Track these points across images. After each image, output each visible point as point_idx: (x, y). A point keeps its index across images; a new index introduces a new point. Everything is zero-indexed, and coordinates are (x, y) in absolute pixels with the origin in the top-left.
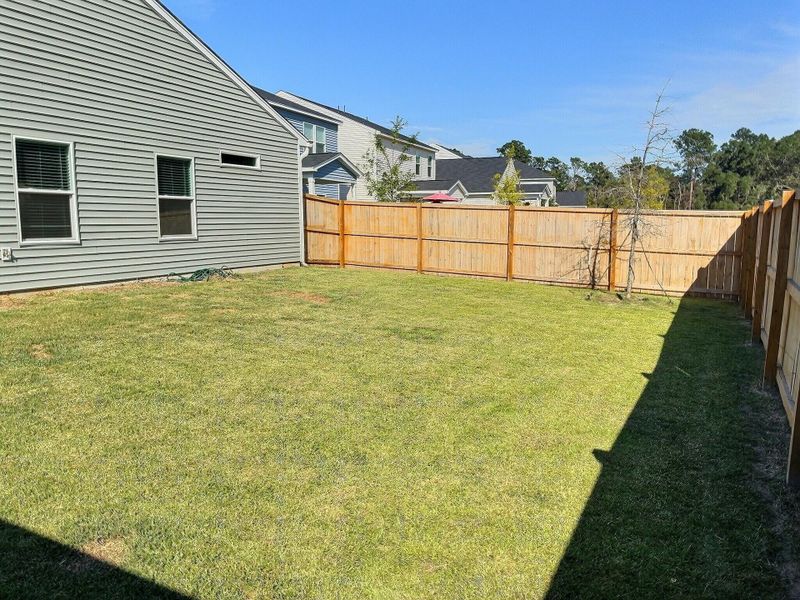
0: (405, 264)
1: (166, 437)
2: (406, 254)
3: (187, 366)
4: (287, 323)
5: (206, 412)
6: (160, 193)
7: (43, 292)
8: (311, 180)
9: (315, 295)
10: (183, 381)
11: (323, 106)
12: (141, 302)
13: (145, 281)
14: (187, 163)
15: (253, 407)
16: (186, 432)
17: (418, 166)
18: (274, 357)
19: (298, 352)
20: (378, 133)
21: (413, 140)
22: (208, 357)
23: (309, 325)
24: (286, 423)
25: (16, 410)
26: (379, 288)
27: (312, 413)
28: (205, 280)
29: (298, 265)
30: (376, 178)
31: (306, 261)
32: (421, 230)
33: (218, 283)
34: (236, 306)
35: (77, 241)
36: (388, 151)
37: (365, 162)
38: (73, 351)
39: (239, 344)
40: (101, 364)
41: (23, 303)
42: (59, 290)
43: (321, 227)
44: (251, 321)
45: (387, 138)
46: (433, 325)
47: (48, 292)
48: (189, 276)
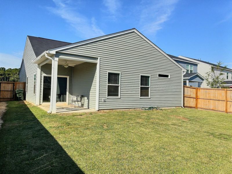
0: (220, 109)
1: (127, 158)
2: (221, 106)
3: (139, 136)
4: (173, 126)
5: (141, 152)
6: (141, 85)
7: (111, 110)
8: (187, 81)
9: (184, 118)
10: (137, 141)
11: (193, 59)
12: (132, 115)
13: (135, 109)
14: (149, 77)
15: (155, 153)
16: (133, 157)
17: (227, 76)
18: (166, 137)
19: (174, 137)
20: (212, 66)
21: (225, 68)
22: (146, 134)
23: (180, 128)
24: (165, 161)
25: (95, 142)
26: (209, 118)
27: (174, 160)
28: (152, 110)
29: (181, 107)
30: (211, 80)
31: (184, 106)
32: (227, 98)
33: (155, 111)
34: (158, 119)
35: (120, 97)
36: (215, 71)
37: (207, 75)
38: (112, 127)
39: (156, 131)
40: (118, 132)
41: (106, 112)
42: (114, 110)
43: (189, 96)
44: (162, 124)
45: (215, 67)
46: (228, 133)
47: (112, 110)
48: (147, 108)
